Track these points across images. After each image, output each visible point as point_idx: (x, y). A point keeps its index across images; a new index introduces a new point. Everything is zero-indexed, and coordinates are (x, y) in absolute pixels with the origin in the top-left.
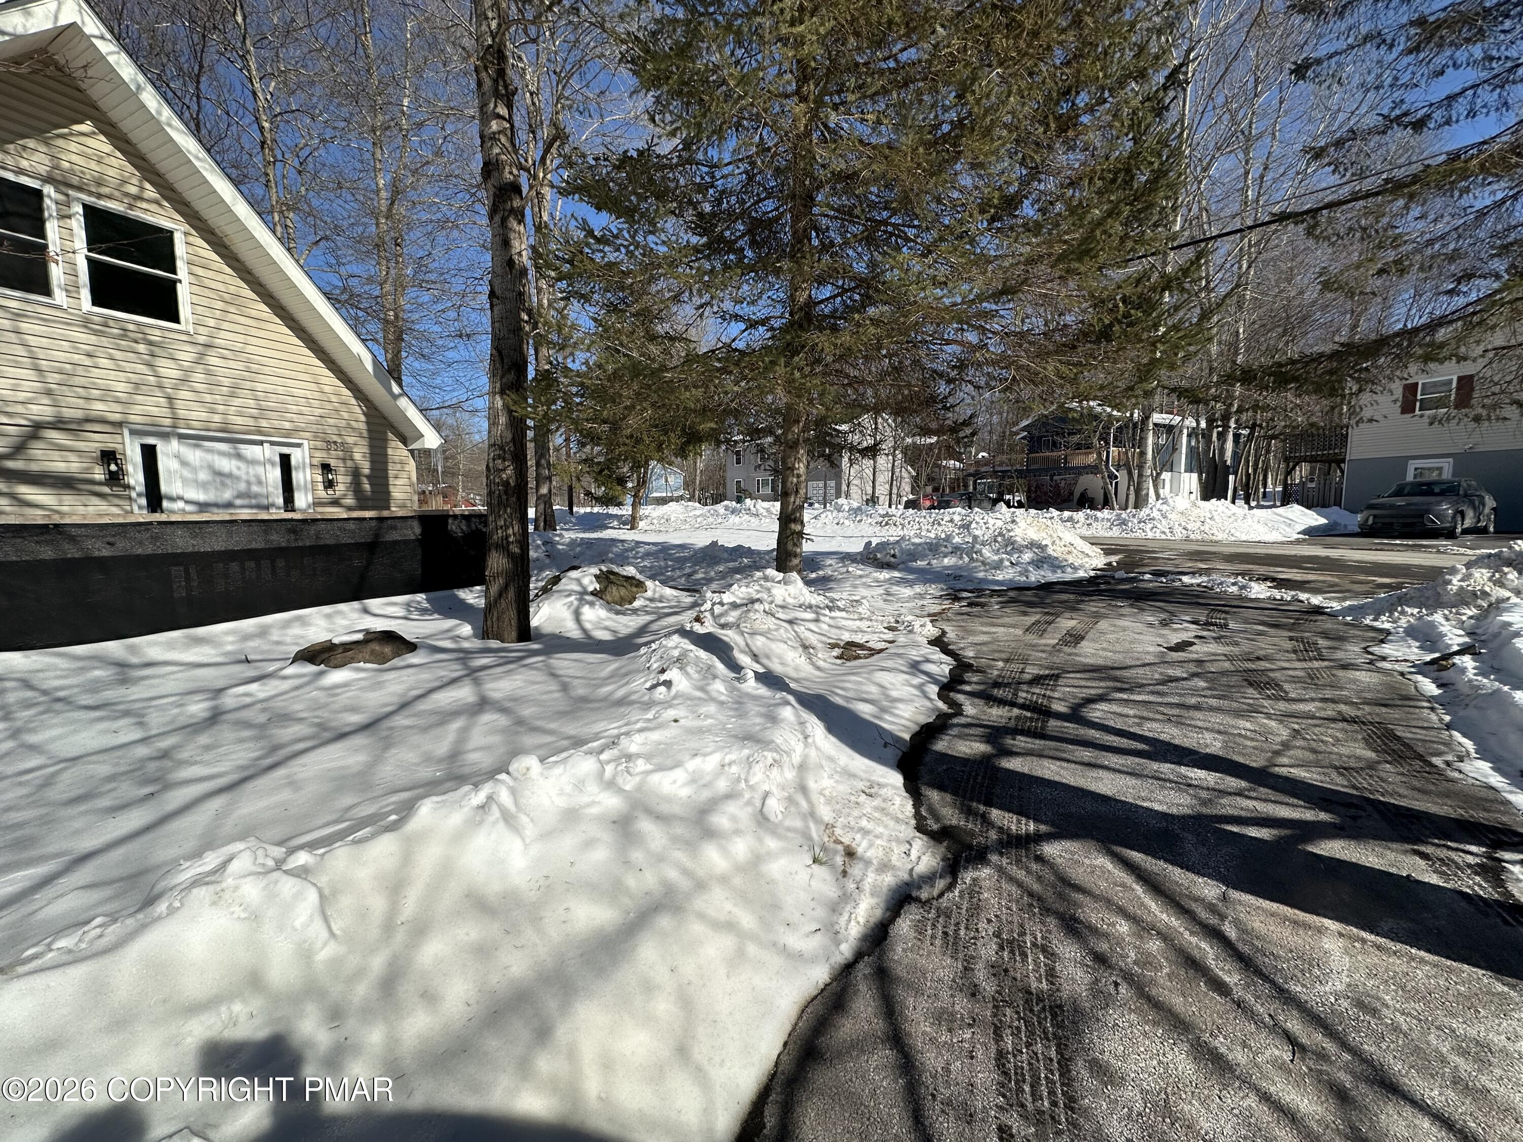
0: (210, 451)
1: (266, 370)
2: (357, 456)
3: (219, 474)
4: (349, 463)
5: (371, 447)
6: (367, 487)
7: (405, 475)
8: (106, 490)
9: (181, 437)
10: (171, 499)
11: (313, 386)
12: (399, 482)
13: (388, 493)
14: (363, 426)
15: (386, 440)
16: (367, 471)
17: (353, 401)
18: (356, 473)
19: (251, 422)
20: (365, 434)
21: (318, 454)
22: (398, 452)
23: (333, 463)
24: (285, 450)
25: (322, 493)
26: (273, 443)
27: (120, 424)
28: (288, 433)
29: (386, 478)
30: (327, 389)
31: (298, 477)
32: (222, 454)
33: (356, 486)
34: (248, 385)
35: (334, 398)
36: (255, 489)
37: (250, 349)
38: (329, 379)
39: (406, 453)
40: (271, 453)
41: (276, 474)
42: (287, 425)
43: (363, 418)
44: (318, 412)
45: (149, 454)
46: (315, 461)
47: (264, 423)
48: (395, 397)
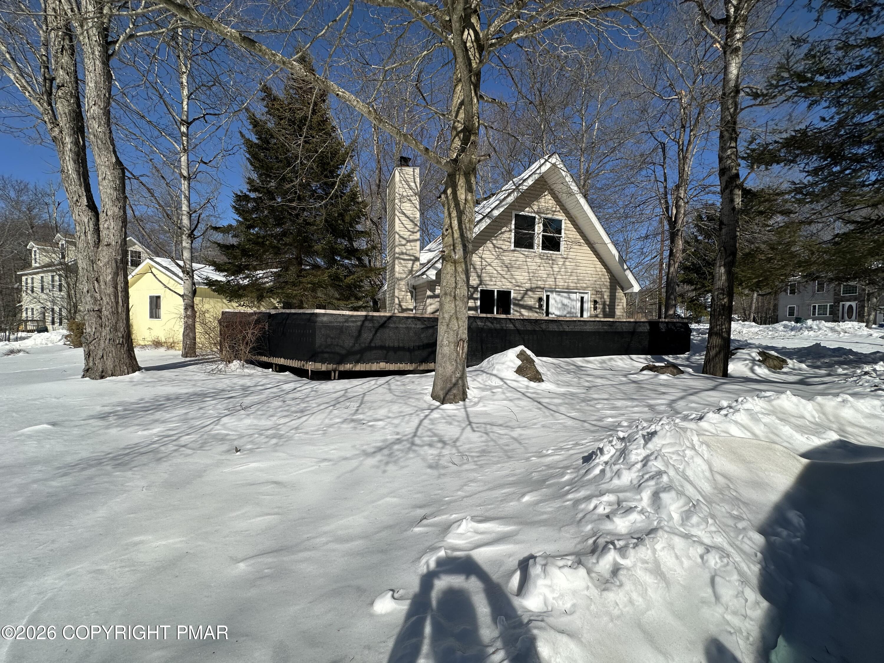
0: (562, 296)
1: (581, 265)
2: (605, 297)
3: (563, 305)
4: (603, 300)
5: (610, 292)
6: (607, 310)
7: (621, 304)
8: (538, 310)
9: (557, 292)
10: (552, 314)
11: (594, 269)
12: (619, 307)
13: (615, 312)
14: (608, 284)
15: (616, 289)
16: (608, 303)
17: (606, 274)
18: (604, 304)
19: (575, 285)
20: (609, 287)
21: (593, 296)
22: (620, 294)
23: (597, 300)
24: (583, 295)
25: (593, 312)
26: (580, 293)
27: (543, 288)
28: (585, 289)
29: (614, 306)
30: (598, 269)
31: (586, 306)
32: (565, 297)
33: (604, 309)
34: (575, 271)
35: (600, 273)
36: (572, 310)
37: (577, 257)
38: (599, 265)
39: (623, 295)
40: (578, 296)
41: (579, 304)
42: (585, 285)
43: (609, 280)
44: (594, 279)
45: (548, 297)
46: (592, 299)
47: (578, 285)
48: (625, 270)
